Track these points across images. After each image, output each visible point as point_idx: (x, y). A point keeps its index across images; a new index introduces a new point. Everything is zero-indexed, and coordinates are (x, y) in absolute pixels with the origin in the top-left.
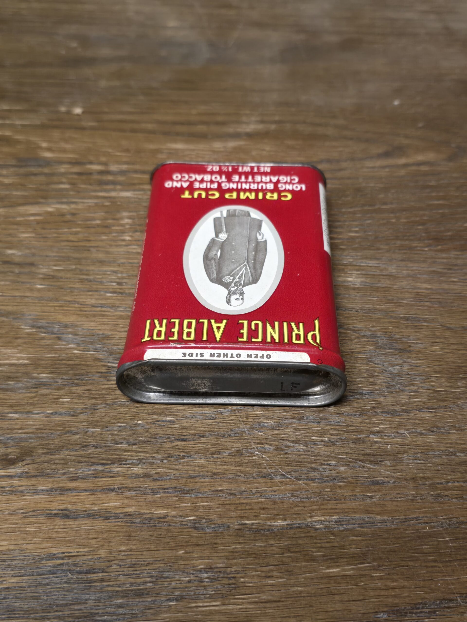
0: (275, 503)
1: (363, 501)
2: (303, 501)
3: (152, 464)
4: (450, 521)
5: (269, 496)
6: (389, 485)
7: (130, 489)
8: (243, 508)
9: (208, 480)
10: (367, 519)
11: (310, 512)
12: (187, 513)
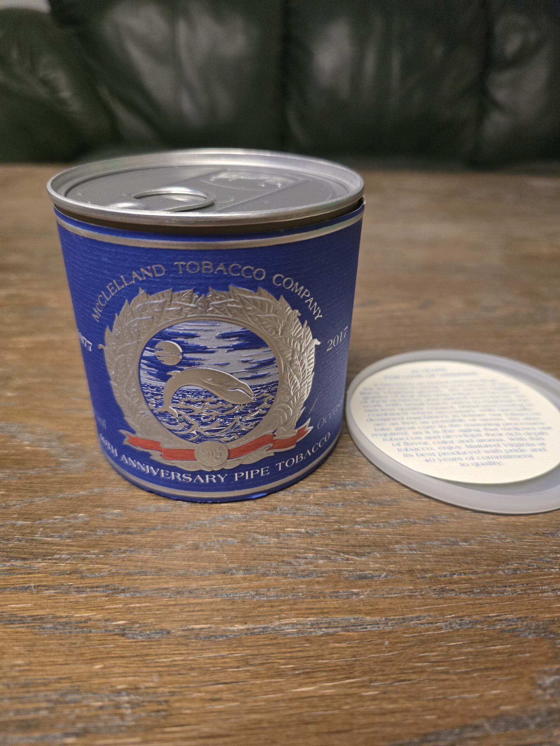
0: (233, 602)
1: (348, 598)
2: (270, 600)
3: (84, 559)
4: (461, 620)
5: (226, 595)
6: (380, 579)
7: (48, 587)
8: (191, 609)
9: (151, 577)
10: (353, 621)
11: (279, 613)
12: (116, 616)
